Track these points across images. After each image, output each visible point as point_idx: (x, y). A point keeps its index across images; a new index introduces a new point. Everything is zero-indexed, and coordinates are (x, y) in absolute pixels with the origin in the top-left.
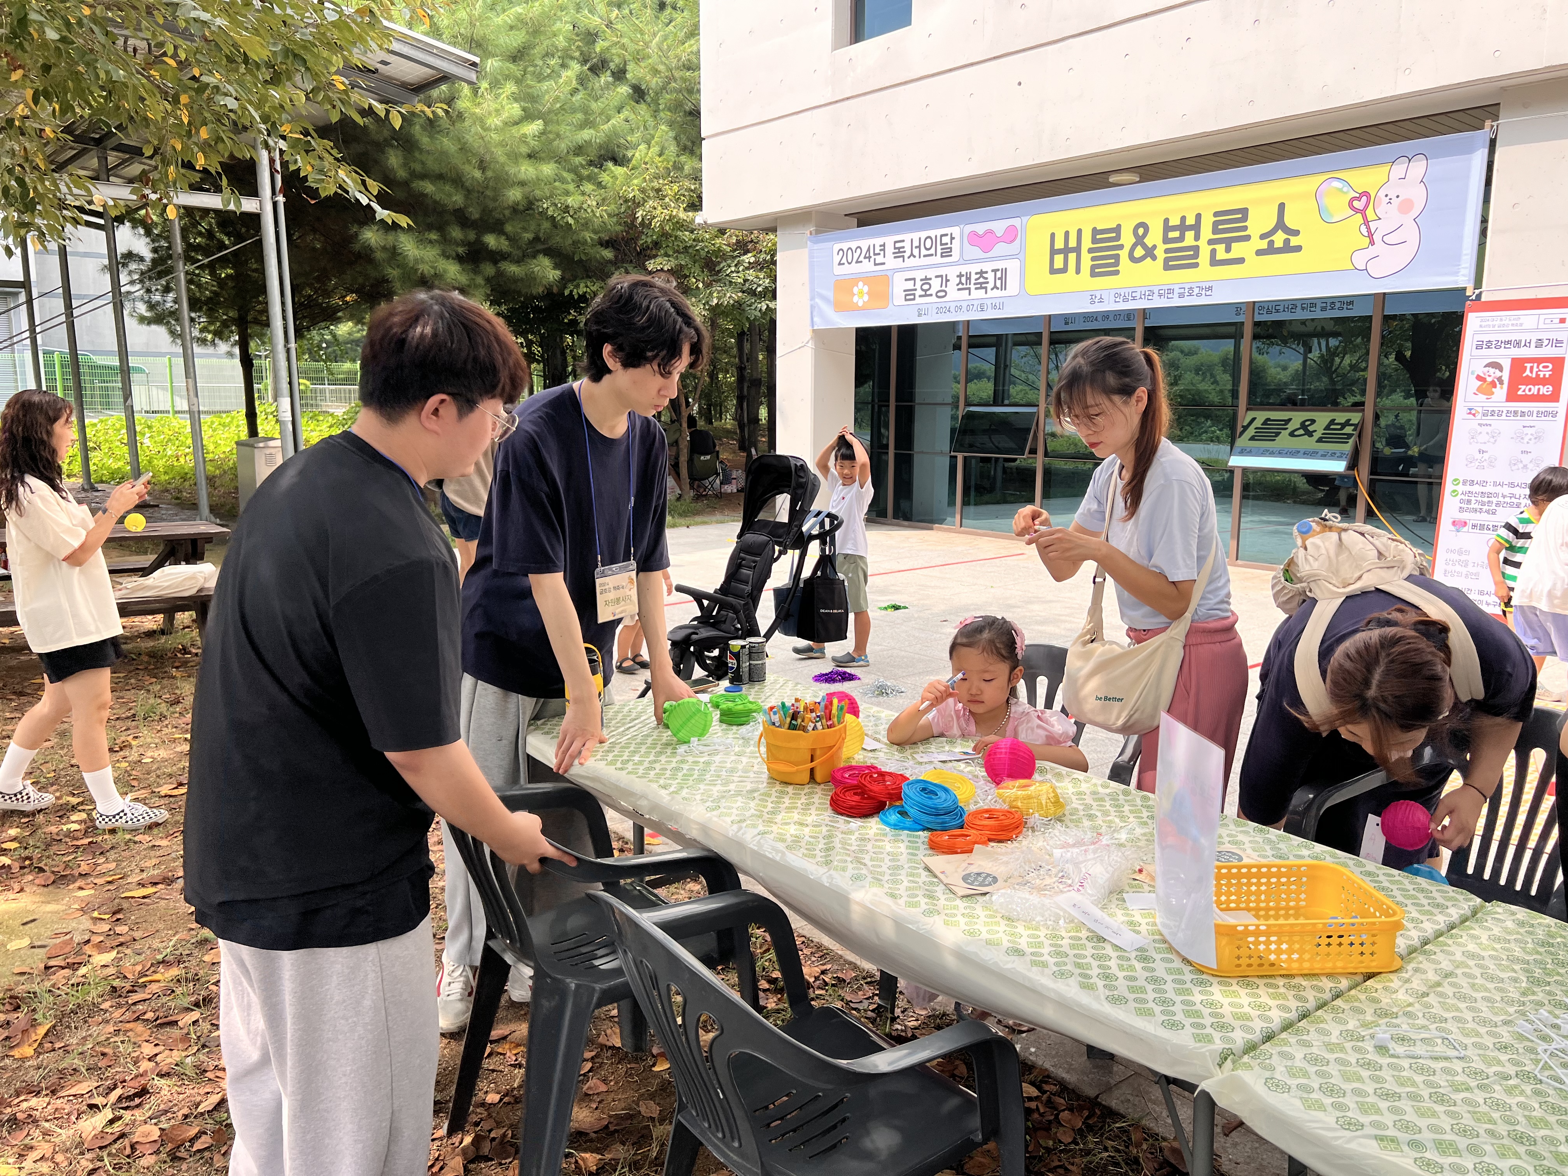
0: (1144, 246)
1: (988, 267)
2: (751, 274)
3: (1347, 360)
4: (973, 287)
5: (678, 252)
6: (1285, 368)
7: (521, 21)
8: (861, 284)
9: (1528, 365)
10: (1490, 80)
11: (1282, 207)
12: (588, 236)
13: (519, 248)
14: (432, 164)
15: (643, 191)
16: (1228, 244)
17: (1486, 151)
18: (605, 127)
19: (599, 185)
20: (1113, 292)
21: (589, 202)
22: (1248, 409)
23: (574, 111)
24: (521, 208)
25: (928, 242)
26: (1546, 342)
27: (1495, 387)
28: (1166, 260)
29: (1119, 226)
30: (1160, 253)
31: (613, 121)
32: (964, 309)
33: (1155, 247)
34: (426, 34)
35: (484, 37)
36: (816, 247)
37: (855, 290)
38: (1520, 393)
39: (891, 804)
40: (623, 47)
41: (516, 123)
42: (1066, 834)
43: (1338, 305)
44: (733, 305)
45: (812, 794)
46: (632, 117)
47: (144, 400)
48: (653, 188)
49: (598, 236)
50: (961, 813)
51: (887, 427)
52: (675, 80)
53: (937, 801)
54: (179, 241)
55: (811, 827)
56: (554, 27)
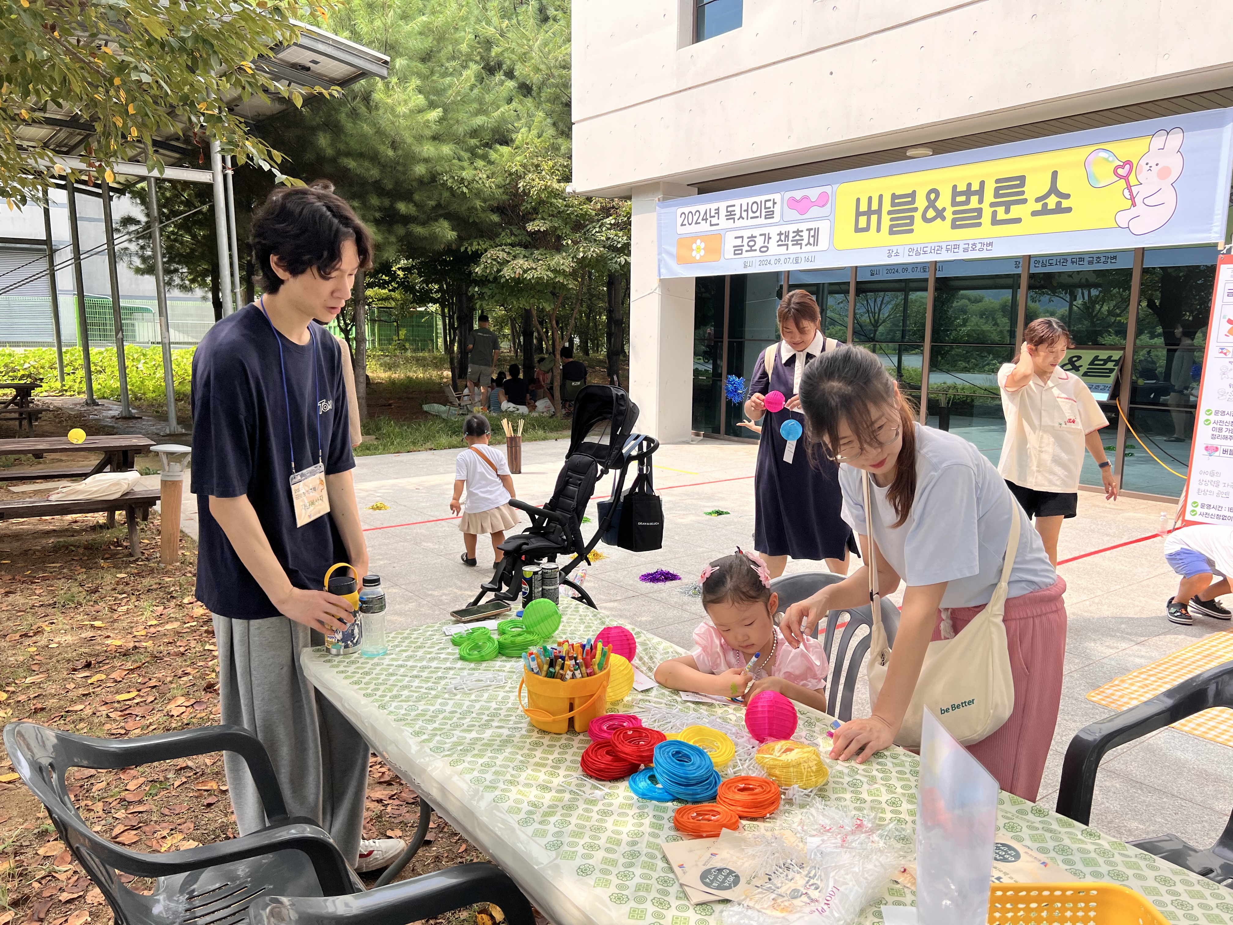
0: (935, 209)
1: (803, 227)
2: (612, 233)
3: (1105, 308)
4: (790, 243)
5: (553, 216)
7: (429, 29)
8: (699, 241)
11: (1055, 174)
12: (478, 203)
13: (424, 213)
14: (353, 144)
15: (524, 166)
16: (1007, 207)
18: (495, 114)
19: (490, 163)
20: (907, 248)
21: (480, 175)
23: (471, 102)
24: (425, 180)
25: (755, 206)
28: (954, 221)
29: (914, 192)
30: (949, 214)
31: (502, 109)
32: (782, 261)
33: (944, 209)
34: (349, 39)
35: (397, 41)
36: (663, 211)
37: (694, 246)
39: (642, 766)
40: (513, 51)
41: (420, 111)
42: (824, 815)
43: (1103, 259)
44: (597, 260)
45: (566, 746)
46: (519, 107)
47: (150, 334)
48: (533, 164)
49: (488, 203)
50: (716, 782)
51: (721, 359)
52: (554, 77)
53: (690, 768)
54: (155, 207)
55: (553, 793)
56: (457, 36)
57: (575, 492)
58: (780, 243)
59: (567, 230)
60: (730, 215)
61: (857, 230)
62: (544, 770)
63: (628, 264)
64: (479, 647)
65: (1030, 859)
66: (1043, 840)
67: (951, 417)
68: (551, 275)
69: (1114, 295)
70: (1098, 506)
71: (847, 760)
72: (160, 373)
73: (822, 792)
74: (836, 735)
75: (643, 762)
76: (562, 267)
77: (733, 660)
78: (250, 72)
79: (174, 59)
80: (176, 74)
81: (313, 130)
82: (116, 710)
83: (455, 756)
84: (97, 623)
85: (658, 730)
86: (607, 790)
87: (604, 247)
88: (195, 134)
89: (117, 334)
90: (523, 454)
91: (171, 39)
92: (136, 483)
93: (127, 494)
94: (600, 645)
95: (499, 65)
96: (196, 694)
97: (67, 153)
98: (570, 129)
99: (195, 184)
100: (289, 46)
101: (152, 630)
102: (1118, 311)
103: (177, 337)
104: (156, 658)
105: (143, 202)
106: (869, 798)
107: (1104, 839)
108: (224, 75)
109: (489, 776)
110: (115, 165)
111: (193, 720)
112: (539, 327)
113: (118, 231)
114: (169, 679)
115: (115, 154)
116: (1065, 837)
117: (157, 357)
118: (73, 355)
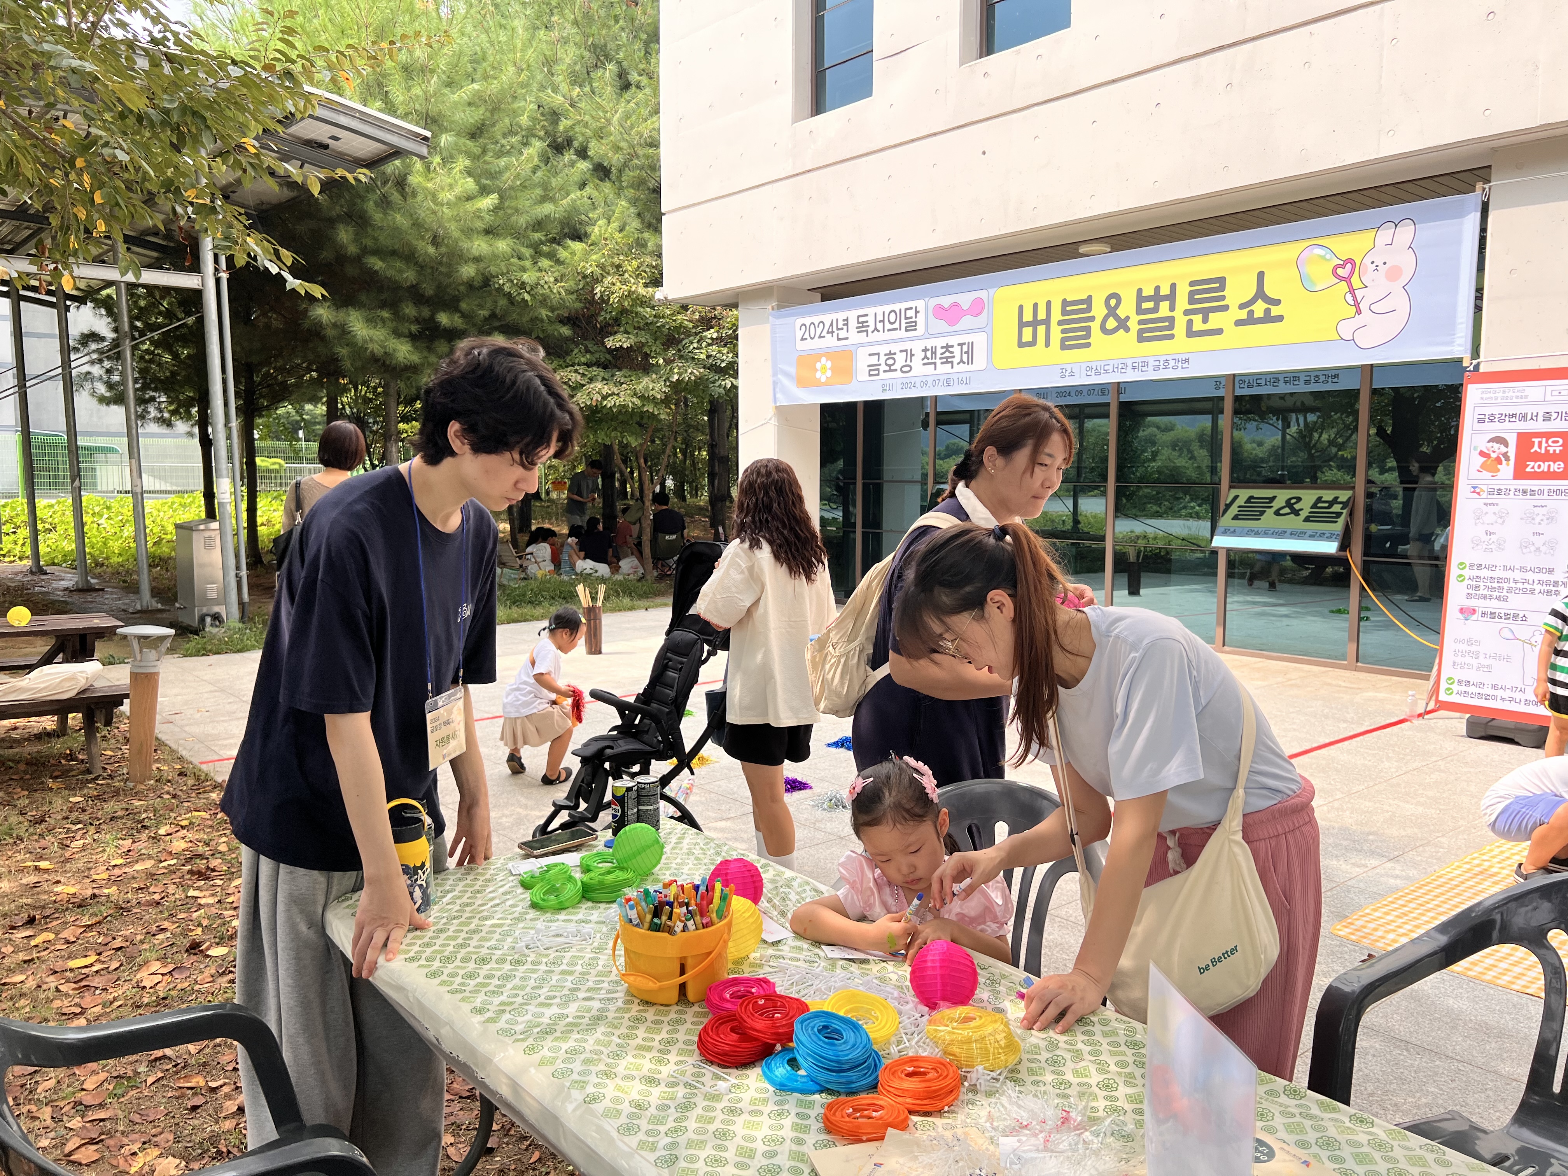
0: (1117, 318)
1: (954, 341)
2: (714, 350)
3: (1325, 436)
4: (938, 361)
5: (639, 328)
6: (1260, 444)
7: (481, 98)
8: (824, 359)
9: (1536, 440)
10: (1481, 140)
11: (1261, 276)
12: (544, 313)
13: (475, 325)
14: (384, 240)
15: (602, 267)
16: (1205, 314)
17: (1478, 214)
18: (564, 202)
19: (558, 262)
20: (1084, 366)
21: (546, 278)
22: (1231, 487)
23: (533, 187)
24: (475, 283)
25: (893, 315)
26: (1554, 415)
27: (1501, 463)
28: (1140, 332)
29: (1090, 297)
30: (1133, 325)
31: (572, 196)
32: (931, 384)
33: (1128, 318)
34: (380, 110)
35: (440, 114)
36: (778, 322)
37: (818, 365)
38: (1528, 470)
39: (778, 1047)
40: (586, 125)
41: (469, 198)
42: (1019, 1106)
43: (1322, 378)
44: (695, 381)
45: (677, 1022)
46: (595, 194)
47: (116, 480)
48: (612, 264)
49: (556, 313)
50: (876, 1065)
51: (855, 506)
52: (638, 157)
53: (840, 1048)
54: (126, 319)
55: (662, 1087)
56: (516, 105)
57: (674, 678)
58: (926, 361)
59: (657, 347)
60: (862, 327)
61: (1021, 344)
62: (649, 1055)
63: (735, 387)
64: (557, 890)
65: (1288, 1157)
66: (1303, 1131)
67: (1142, 574)
68: (638, 402)
69: (1335, 421)
70: (1330, 684)
71: (1043, 1029)
72: (129, 531)
73: (1013, 1075)
74: (1029, 997)
75: (779, 1041)
76: (651, 393)
77: (890, 901)
78: (253, 151)
79: (155, 135)
80: (156, 153)
81: (332, 222)
82: (68, 981)
83: (530, 1041)
84: (43, 864)
85: (796, 996)
86: (733, 1080)
87: (704, 367)
88: (181, 228)
89: (73, 482)
90: (604, 629)
91: (151, 111)
92: (98, 677)
93: (84, 691)
94: (718, 886)
95: (569, 142)
96: (175, 957)
97: (11, 252)
98: (659, 221)
99: (178, 290)
100: (302, 119)
101: (117, 872)
102: (1340, 441)
103: (152, 484)
104: (122, 910)
105: (110, 313)
106: (1075, 1081)
107: (1380, 1126)
108: (220, 155)
109: (577, 1066)
110: (75, 267)
111: (172, 993)
112: (623, 466)
113: (76, 350)
114: (139, 937)
115: (75, 254)
116: (1329, 1124)
117: (125, 511)
118: (13, 509)
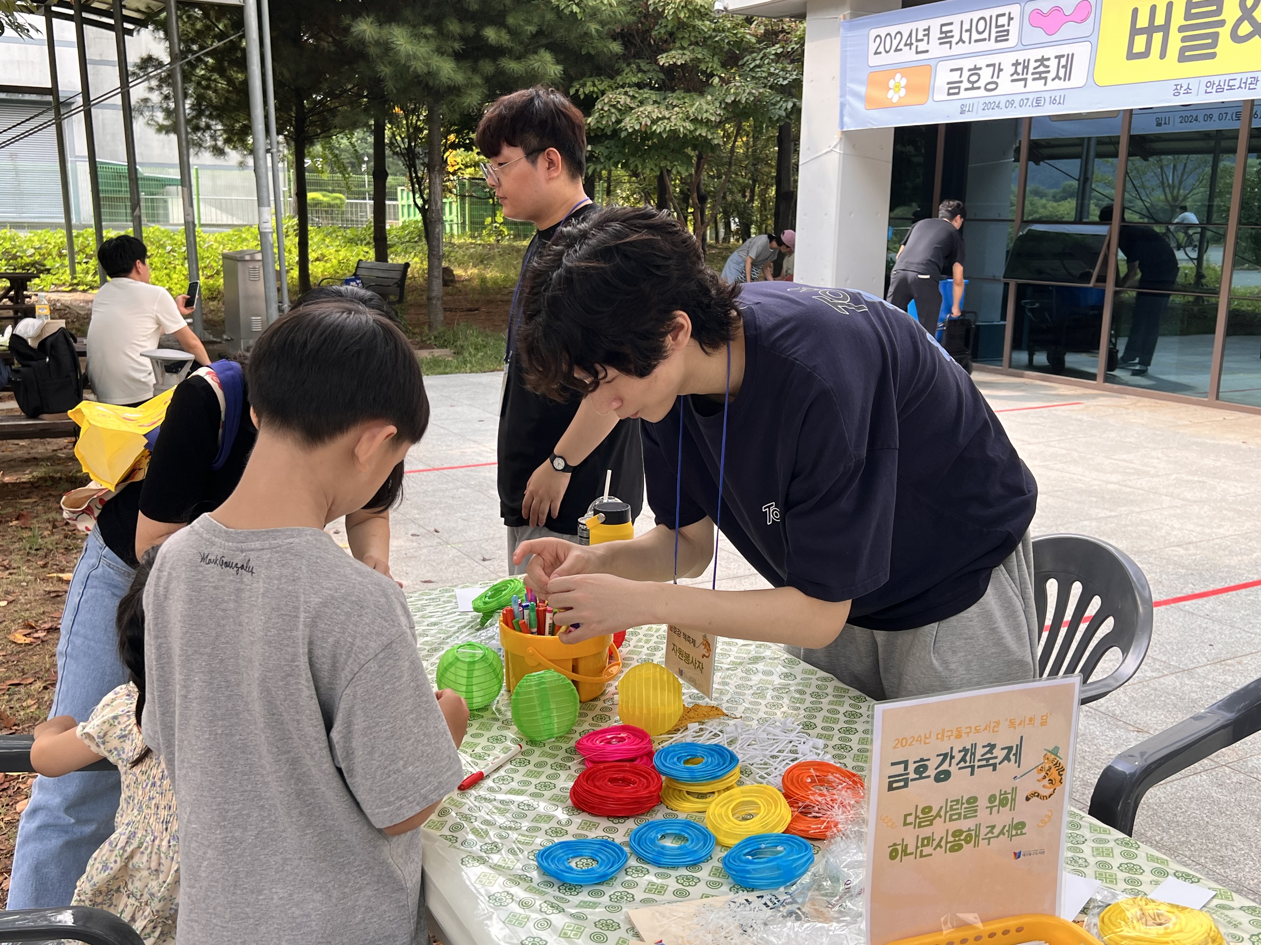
0: (1253, 21)
1: (1050, 52)
2: (777, 67)
4: (1030, 77)
5: (697, 44)
8: (898, 76)
12: (593, 27)
13: (521, 43)
20: (1205, 81)
25: (981, 24)
32: (1016, 104)
36: (850, 33)
37: (892, 83)
54: (176, 40)
58: (1015, 77)
59: (715, 64)
60: (946, 38)
61: (1131, 55)
63: (797, 110)
68: (689, 126)
76: (705, 115)
87: (765, 87)
89: (133, 212)
105: (168, 36)
113: (135, 75)
